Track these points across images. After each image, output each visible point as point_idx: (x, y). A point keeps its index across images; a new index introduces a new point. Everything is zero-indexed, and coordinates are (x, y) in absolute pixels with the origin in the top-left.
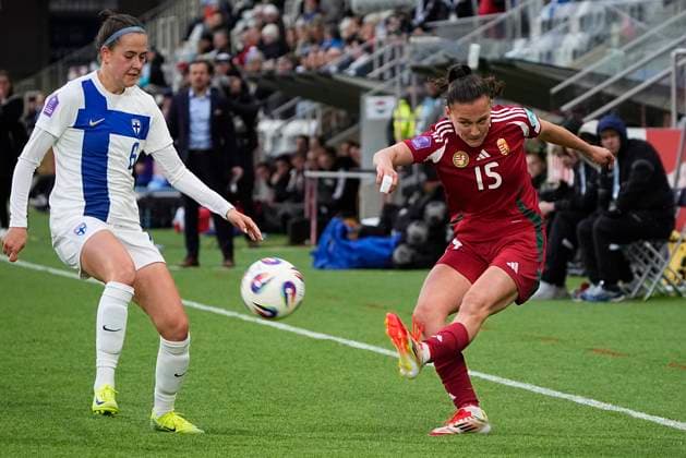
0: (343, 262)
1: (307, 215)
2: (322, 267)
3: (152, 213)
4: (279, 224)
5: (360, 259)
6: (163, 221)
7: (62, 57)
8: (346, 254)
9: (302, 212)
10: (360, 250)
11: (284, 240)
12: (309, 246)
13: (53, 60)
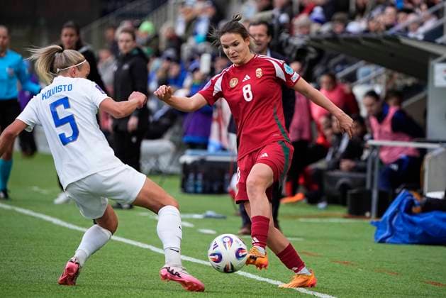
0: (405, 237)
1: (368, 186)
2: (382, 241)
3: (205, 178)
4: (337, 193)
5: (424, 234)
6: (215, 188)
7: (114, 10)
8: (409, 228)
9: (364, 182)
10: (422, 224)
11: (342, 211)
12: (370, 217)
13: (105, 13)
